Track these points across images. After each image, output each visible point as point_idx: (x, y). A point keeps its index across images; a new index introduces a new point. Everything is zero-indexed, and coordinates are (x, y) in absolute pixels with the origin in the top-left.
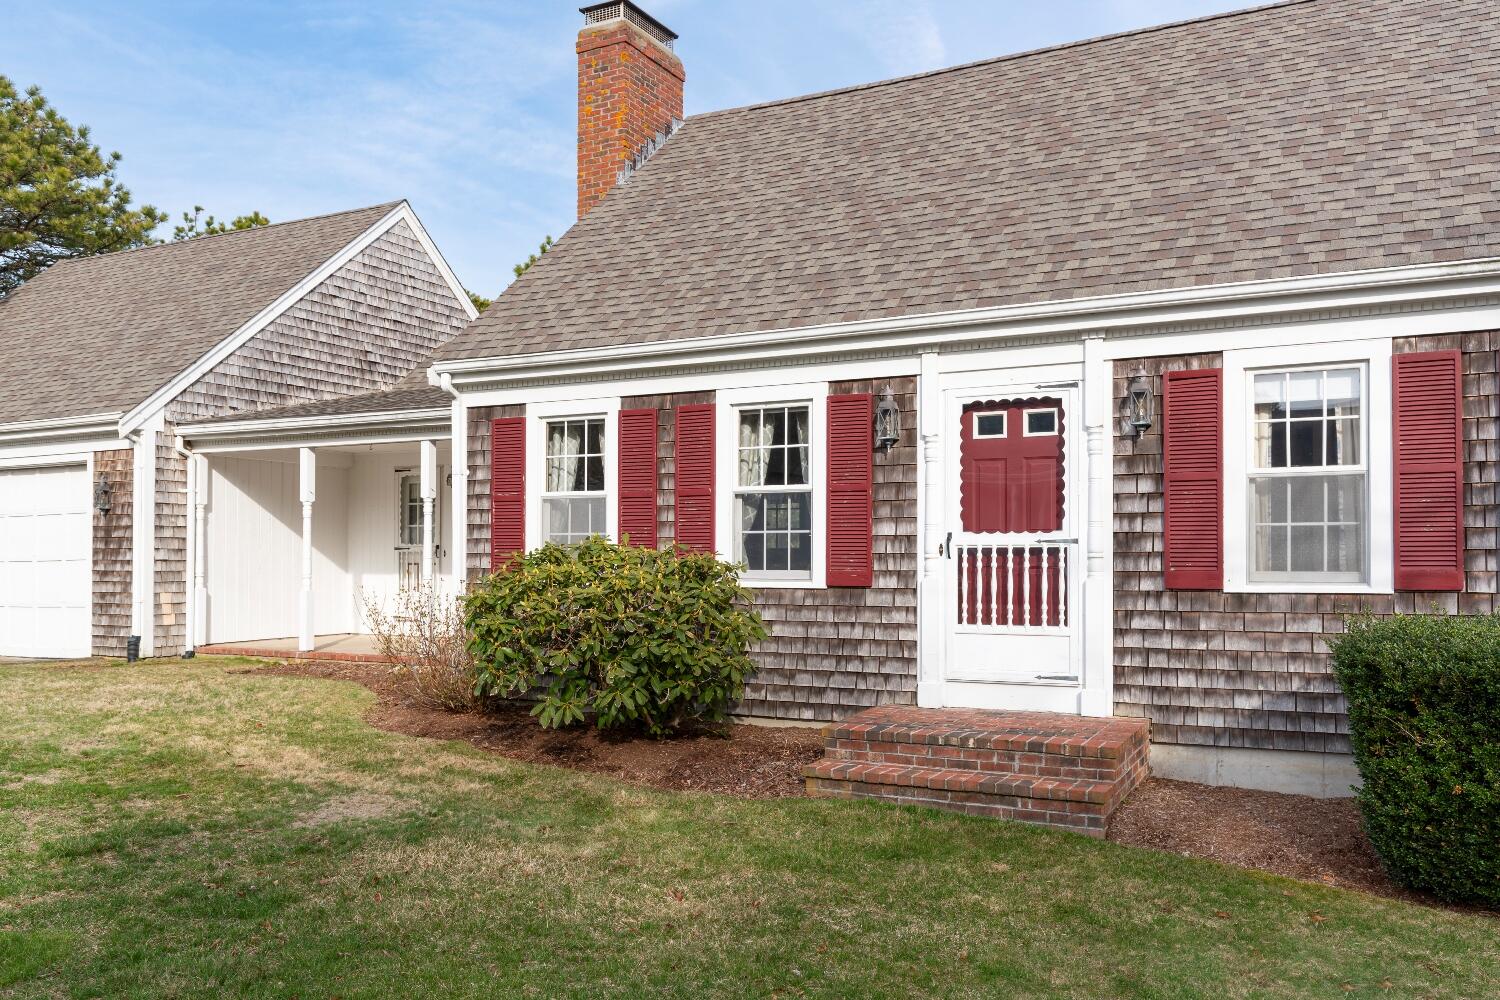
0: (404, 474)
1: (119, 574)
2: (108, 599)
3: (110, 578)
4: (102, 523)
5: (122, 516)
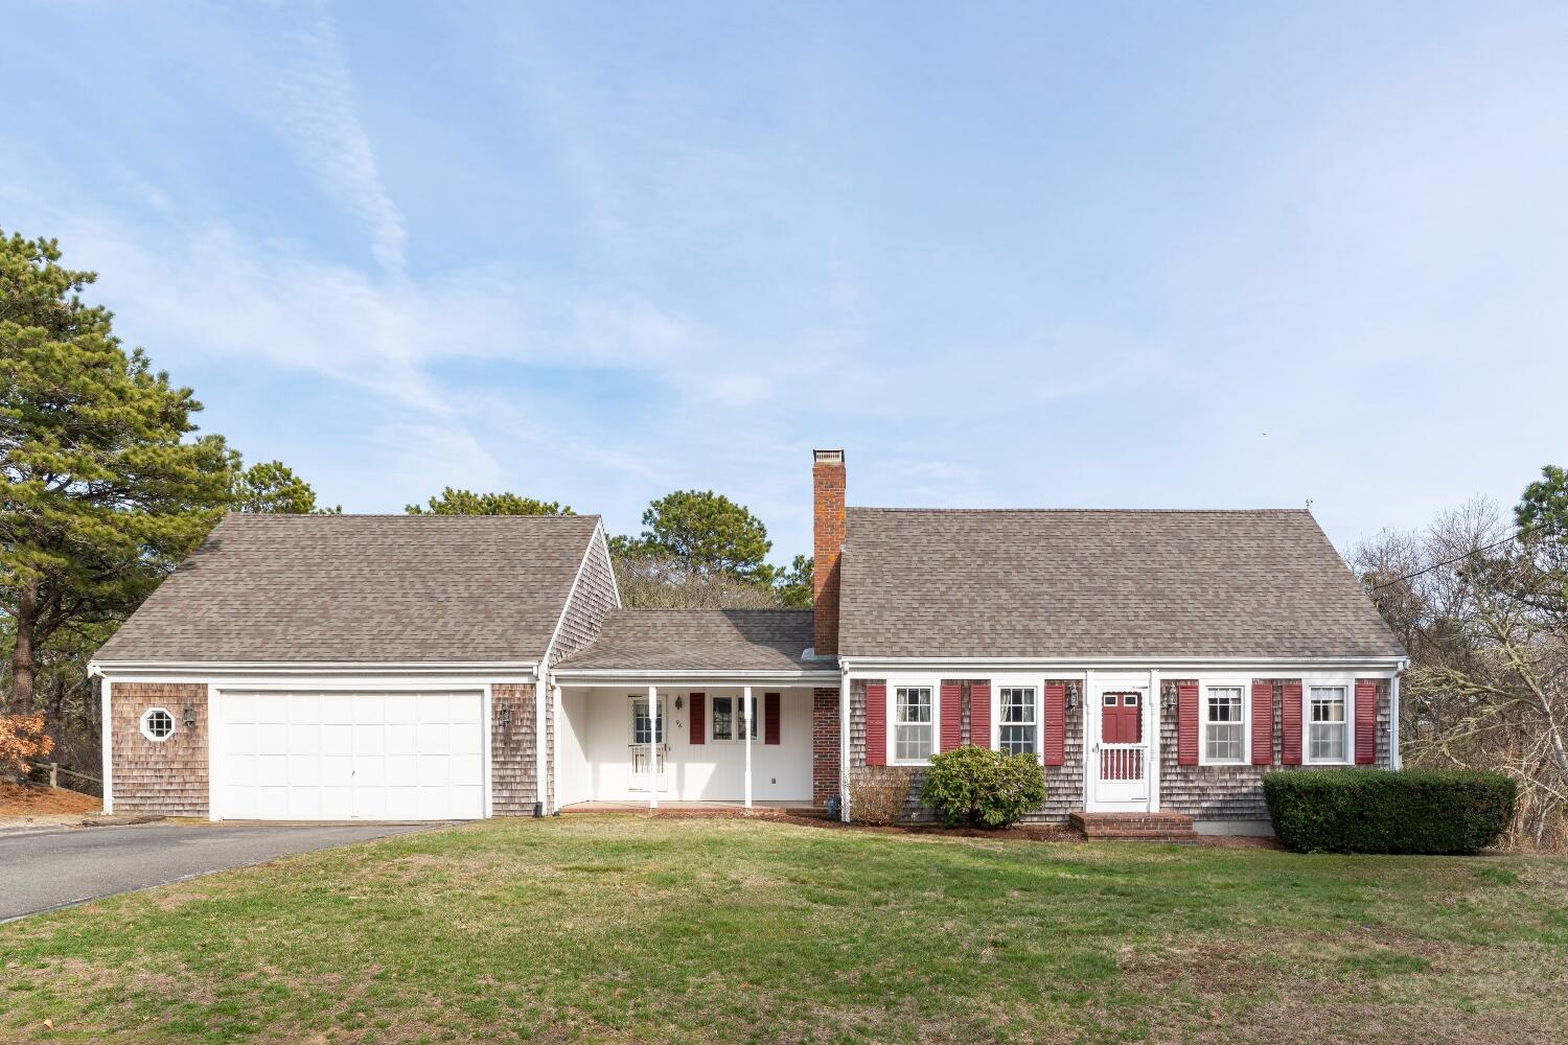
0: (636, 699)
1: (519, 763)
2: (508, 780)
3: (510, 766)
4: (501, 730)
5: (522, 726)
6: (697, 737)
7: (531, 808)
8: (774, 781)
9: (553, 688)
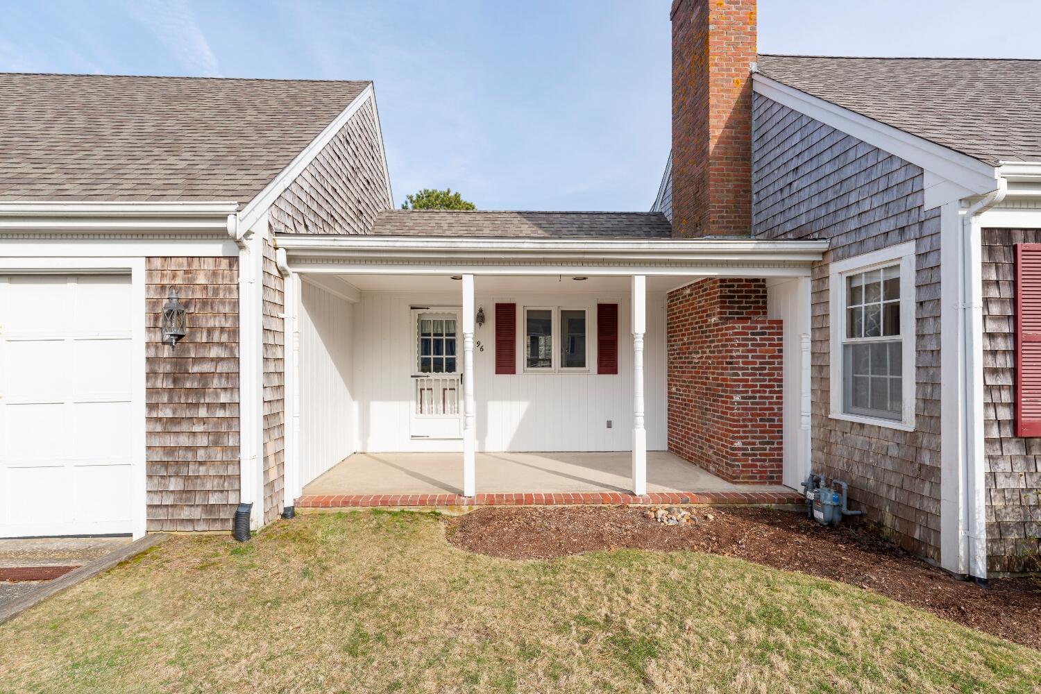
0: (421, 311)
1: (204, 421)
2: (181, 456)
3: (185, 427)
4: (166, 352)
5: (209, 343)
6: (505, 364)
7: (228, 514)
8: (609, 425)
9: (282, 274)
